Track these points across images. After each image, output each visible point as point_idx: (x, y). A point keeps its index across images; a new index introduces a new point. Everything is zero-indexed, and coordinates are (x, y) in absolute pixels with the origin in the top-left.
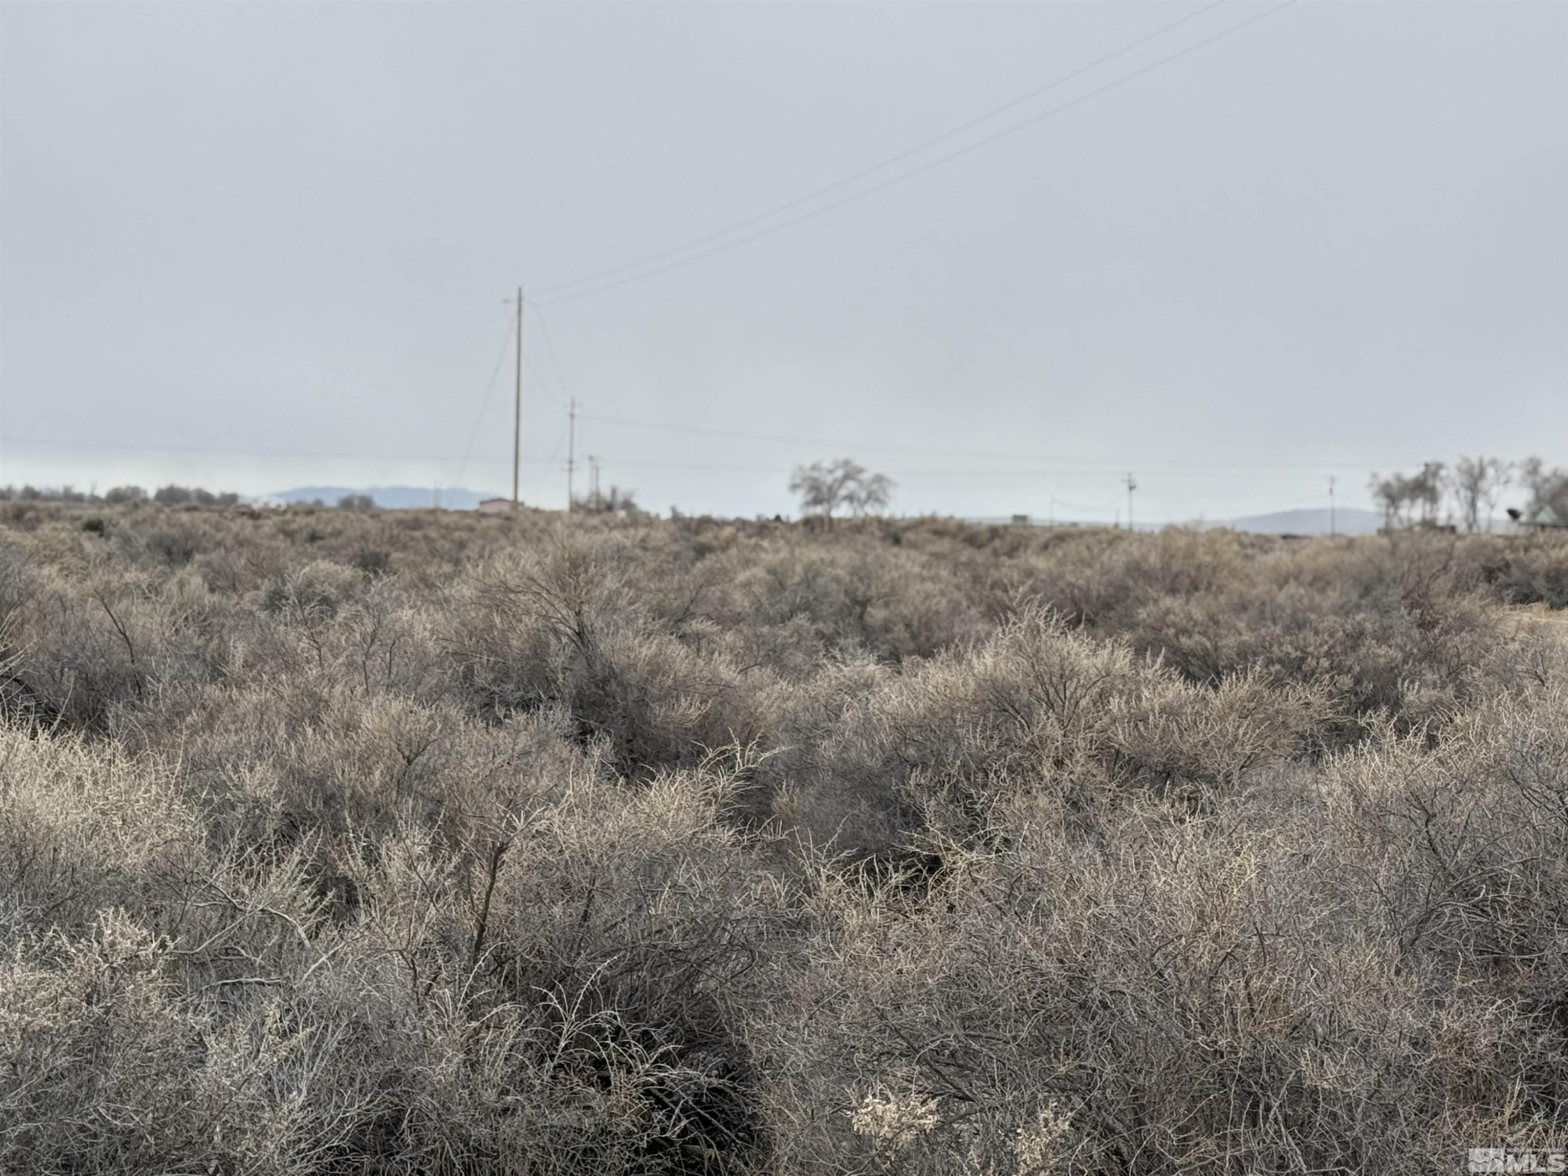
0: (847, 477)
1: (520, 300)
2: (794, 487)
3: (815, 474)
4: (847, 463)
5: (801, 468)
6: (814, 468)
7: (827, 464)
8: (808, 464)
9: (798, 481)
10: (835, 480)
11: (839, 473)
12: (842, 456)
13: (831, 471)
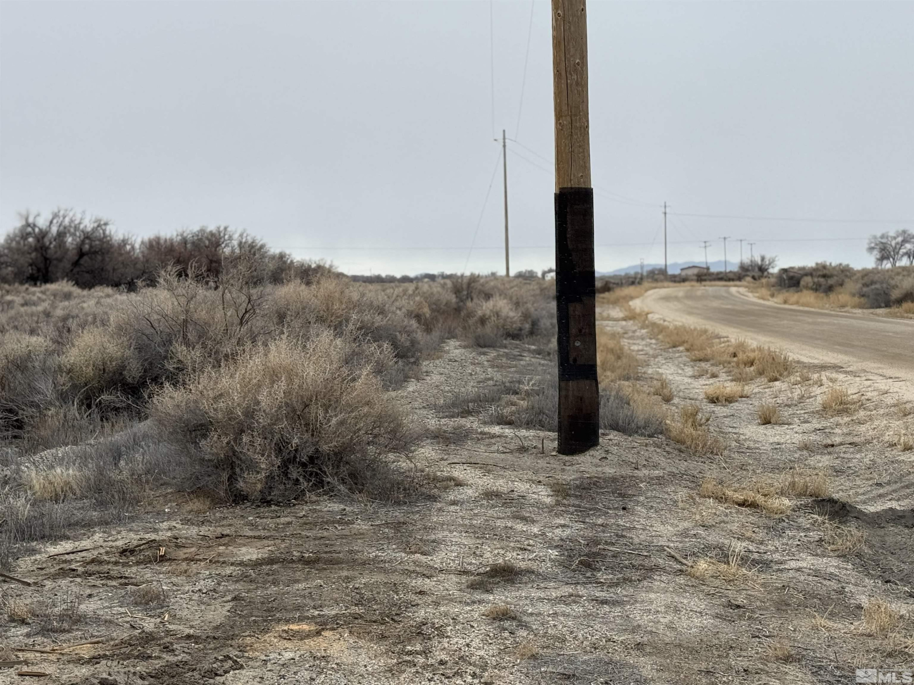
0: (904, 241)
1: (504, 138)
2: (871, 249)
3: (884, 241)
4: (904, 232)
5: (875, 237)
6: (882, 237)
7: (892, 234)
8: (879, 234)
9: (873, 245)
10: (897, 243)
11: (900, 239)
12: (901, 229)
13: (895, 238)
